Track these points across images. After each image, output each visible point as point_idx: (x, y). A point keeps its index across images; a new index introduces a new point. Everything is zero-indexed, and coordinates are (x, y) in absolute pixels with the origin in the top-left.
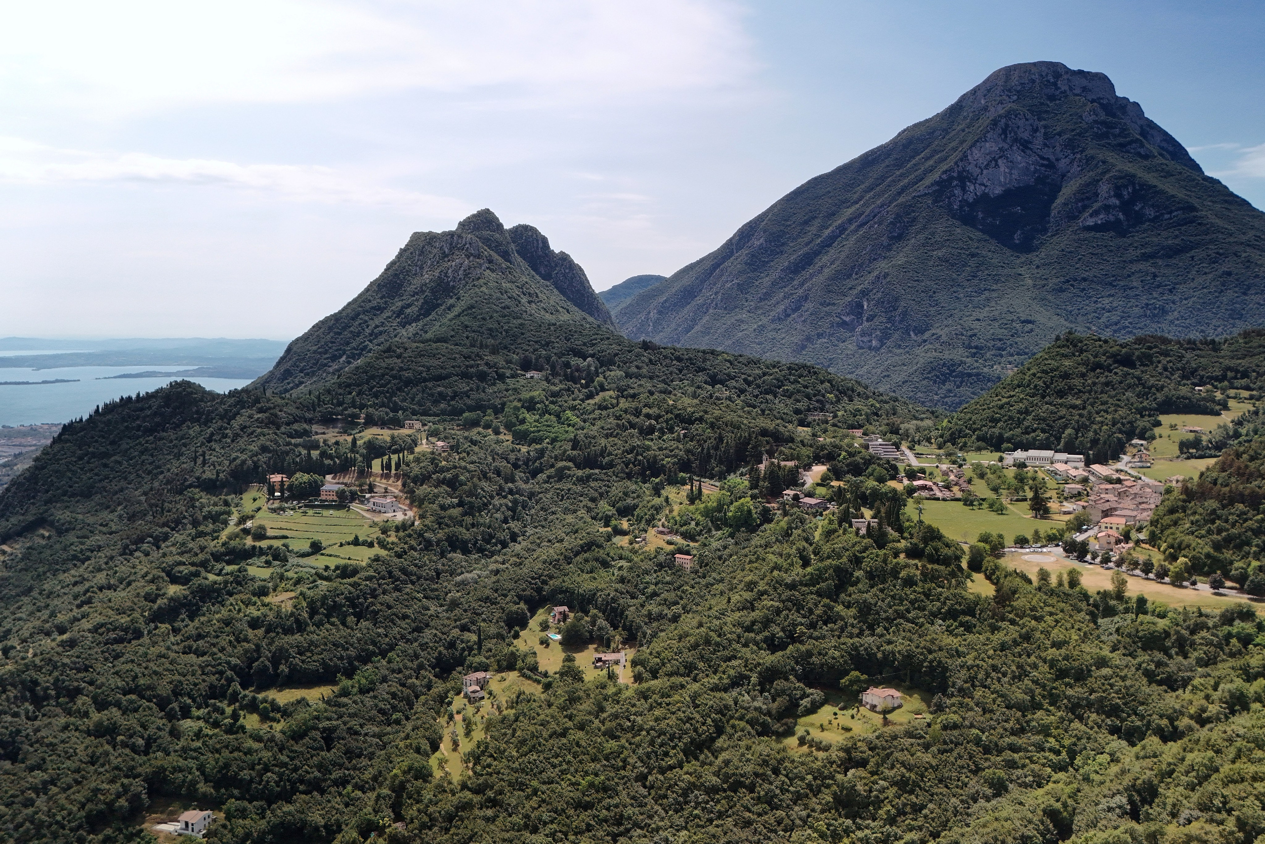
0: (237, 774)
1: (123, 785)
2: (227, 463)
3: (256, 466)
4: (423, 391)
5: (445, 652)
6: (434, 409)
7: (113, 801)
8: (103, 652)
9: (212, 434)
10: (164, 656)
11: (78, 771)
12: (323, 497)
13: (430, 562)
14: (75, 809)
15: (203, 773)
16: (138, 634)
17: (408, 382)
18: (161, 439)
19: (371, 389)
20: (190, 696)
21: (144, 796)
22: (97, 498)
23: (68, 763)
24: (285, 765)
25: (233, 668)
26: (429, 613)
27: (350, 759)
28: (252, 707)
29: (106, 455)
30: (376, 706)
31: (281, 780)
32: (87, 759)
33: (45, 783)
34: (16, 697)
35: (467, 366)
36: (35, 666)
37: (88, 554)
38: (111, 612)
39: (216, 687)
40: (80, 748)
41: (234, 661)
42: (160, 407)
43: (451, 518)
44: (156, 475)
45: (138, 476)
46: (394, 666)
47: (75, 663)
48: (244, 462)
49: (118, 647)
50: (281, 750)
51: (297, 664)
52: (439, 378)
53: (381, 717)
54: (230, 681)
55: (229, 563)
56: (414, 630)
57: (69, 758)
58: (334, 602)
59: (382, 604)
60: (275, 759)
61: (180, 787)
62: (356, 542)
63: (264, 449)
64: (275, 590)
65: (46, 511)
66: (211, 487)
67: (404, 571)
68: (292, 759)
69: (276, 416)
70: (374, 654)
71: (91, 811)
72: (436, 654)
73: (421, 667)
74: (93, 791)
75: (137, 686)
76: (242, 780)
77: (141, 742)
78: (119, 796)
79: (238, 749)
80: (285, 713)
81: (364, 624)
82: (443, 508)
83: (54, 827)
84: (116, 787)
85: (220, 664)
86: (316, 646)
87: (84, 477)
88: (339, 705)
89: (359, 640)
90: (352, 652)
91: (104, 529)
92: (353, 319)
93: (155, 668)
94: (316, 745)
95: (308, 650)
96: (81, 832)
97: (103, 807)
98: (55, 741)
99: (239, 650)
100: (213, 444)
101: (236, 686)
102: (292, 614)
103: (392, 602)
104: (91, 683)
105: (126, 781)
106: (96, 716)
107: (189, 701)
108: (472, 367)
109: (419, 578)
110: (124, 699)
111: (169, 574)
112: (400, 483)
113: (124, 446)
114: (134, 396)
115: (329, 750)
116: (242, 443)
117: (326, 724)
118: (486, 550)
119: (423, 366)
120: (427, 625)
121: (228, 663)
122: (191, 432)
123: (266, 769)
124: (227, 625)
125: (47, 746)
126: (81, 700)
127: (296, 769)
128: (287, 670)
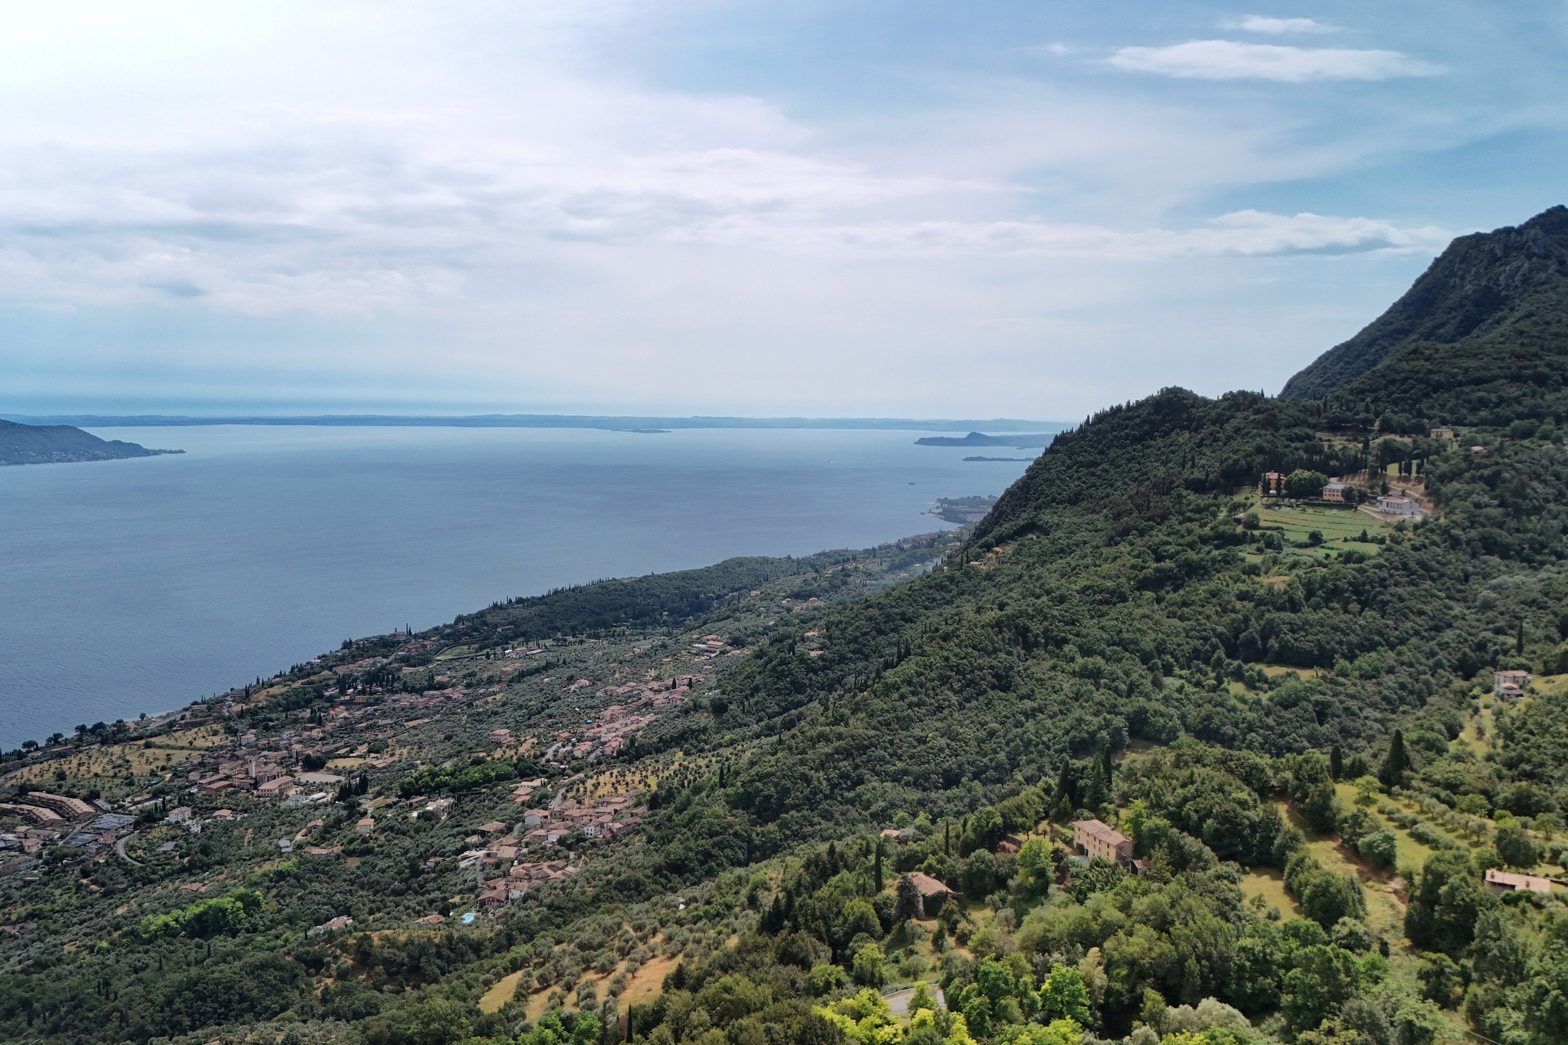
0: (1219, 728)
1: (1105, 719)
2: (1218, 464)
3: (1250, 467)
4: (1457, 398)
5: (1471, 654)
6: (1471, 418)
7: (1095, 733)
8: (1089, 610)
9: (1203, 439)
10: (1148, 617)
11: (1063, 703)
12: (1325, 498)
13: (1458, 562)
14: (1060, 733)
15: (1184, 723)
16: (1123, 599)
17: (1438, 387)
18: (1149, 447)
19: (1389, 396)
20: (1173, 656)
21: (1125, 733)
22: (1084, 504)
23: (1054, 696)
24: (1269, 728)
25: (1219, 636)
26: (1453, 613)
27: (1345, 738)
28: (1238, 676)
29: (1095, 464)
30: (1380, 693)
31: (1266, 743)
32: (1071, 695)
33: (1034, 710)
34: (1010, 639)
35: (1520, 368)
36: (1028, 614)
37: (1074, 548)
38: (1096, 578)
39: (1200, 651)
40: (1066, 686)
41: (1220, 629)
42: (1149, 414)
43: (1488, 518)
44: (1142, 481)
45: (1125, 483)
46: (1405, 658)
47: (1063, 616)
48: (1236, 462)
49: (1105, 608)
50: (1267, 715)
51: (1288, 641)
52: (1479, 382)
53: (1384, 705)
54: (1215, 648)
55: (1217, 548)
56: (1431, 629)
57: (1055, 692)
58: (1335, 585)
59: (1391, 595)
60: (1261, 721)
61: (1160, 732)
62: (1363, 538)
63: (1260, 450)
64: (1266, 573)
65: (1036, 516)
66: (1199, 487)
67: (1422, 564)
68: (1279, 724)
69: (1275, 416)
70: (1380, 644)
71: (1075, 737)
72: (1459, 655)
73: (1439, 665)
74: (1077, 720)
75: (1121, 640)
76: (1225, 734)
77: (1123, 687)
78: (1100, 729)
79: (1221, 705)
80: (1273, 684)
81: (1368, 613)
82: (1477, 506)
83: (1041, 747)
84: (1096, 721)
85: (1205, 630)
86: (1311, 626)
87: (1072, 485)
88: (1336, 683)
89: (1362, 628)
90: (1353, 638)
91: (1089, 527)
92: (1369, 345)
93: (1139, 626)
94: (1306, 716)
95: (1302, 629)
96: (1064, 755)
97: (1086, 735)
98: (1043, 677)
99: (1226, 619)
100: (1204, 449)
101: (1221, 653)
102: (1286, 592)
103: (1406, 596)
104: (1077, 635)
105: (1108, 717)
106: (1080, 660)
107: (1171, 660)
108: (1526, 368)
109: (1442, 575)
110: (1108, 651)
111: (1154, 552)
112: (1422, 487)
113: (1112, 454)
114: (1124, 405)
115: (1321, 724)
116: (1234, 444)
117: (1318, 697)
118: (1533, 561)
119: (1460, 368)
120: (1449, 626)
121: (1214, 630)
122: (1180, 439)
123: (1251, 728)
124: (1214, 596)
125: (1036, 680)
126: (1067, 648)
127: (1282, 735)
128: (1277, 646)
